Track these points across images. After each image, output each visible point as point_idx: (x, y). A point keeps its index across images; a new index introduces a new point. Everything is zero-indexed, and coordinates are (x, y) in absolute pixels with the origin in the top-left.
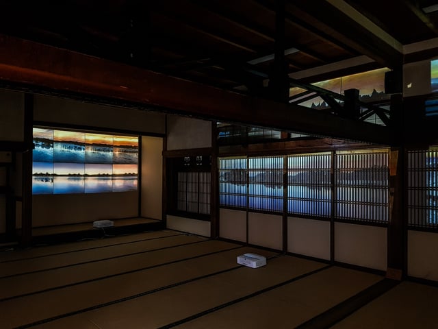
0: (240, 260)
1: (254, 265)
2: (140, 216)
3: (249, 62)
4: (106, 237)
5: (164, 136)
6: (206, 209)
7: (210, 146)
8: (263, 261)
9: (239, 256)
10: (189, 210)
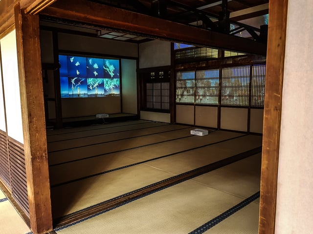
0: (192, 132)
1: (201, 134)
2: (122, 112)
3: (197, 8)
4: (105, 124)
5: (137, 59)
6: (167, 106)
7: (170, 64)
8: (206, 132)
9: (192, 130)
10: (155, 107)
